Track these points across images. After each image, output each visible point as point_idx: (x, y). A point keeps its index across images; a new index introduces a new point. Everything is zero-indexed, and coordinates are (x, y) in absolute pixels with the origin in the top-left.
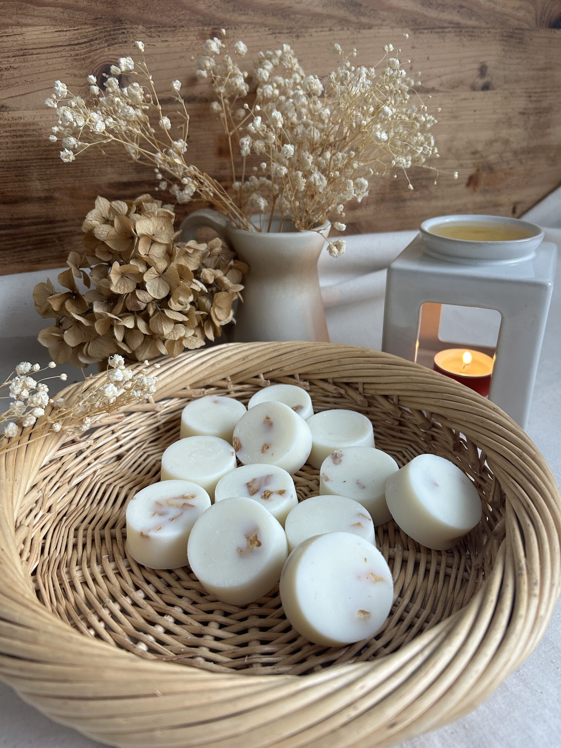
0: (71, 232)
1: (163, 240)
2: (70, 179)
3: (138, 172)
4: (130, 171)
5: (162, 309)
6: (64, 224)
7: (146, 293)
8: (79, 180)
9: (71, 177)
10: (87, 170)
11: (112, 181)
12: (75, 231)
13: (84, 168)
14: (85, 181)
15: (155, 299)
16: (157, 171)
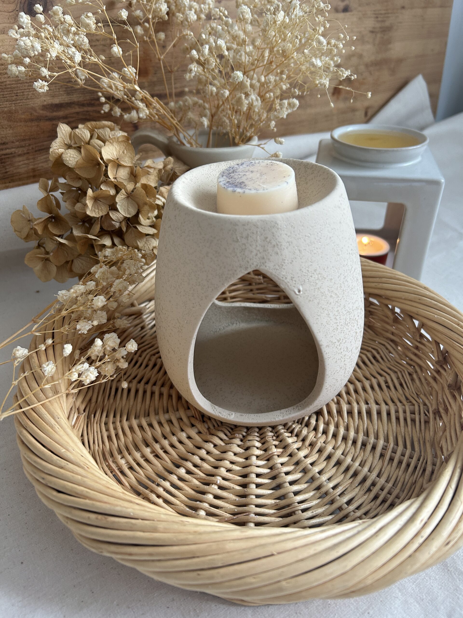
0: (11, 154)
1: (126, 163)
2: (6, 103)
3: (68, 94)
4: (61, 93)
5: (134, 225)
6: (4, 147)
7: (118, 213)
8: (14, 104)
9: (7, 101)
10: (22, 94)
11: (45, 103)
12: (15, 153)
13: (18, 91)
14: (20, 104)
15: (126, 217)
16: (100, 94)
